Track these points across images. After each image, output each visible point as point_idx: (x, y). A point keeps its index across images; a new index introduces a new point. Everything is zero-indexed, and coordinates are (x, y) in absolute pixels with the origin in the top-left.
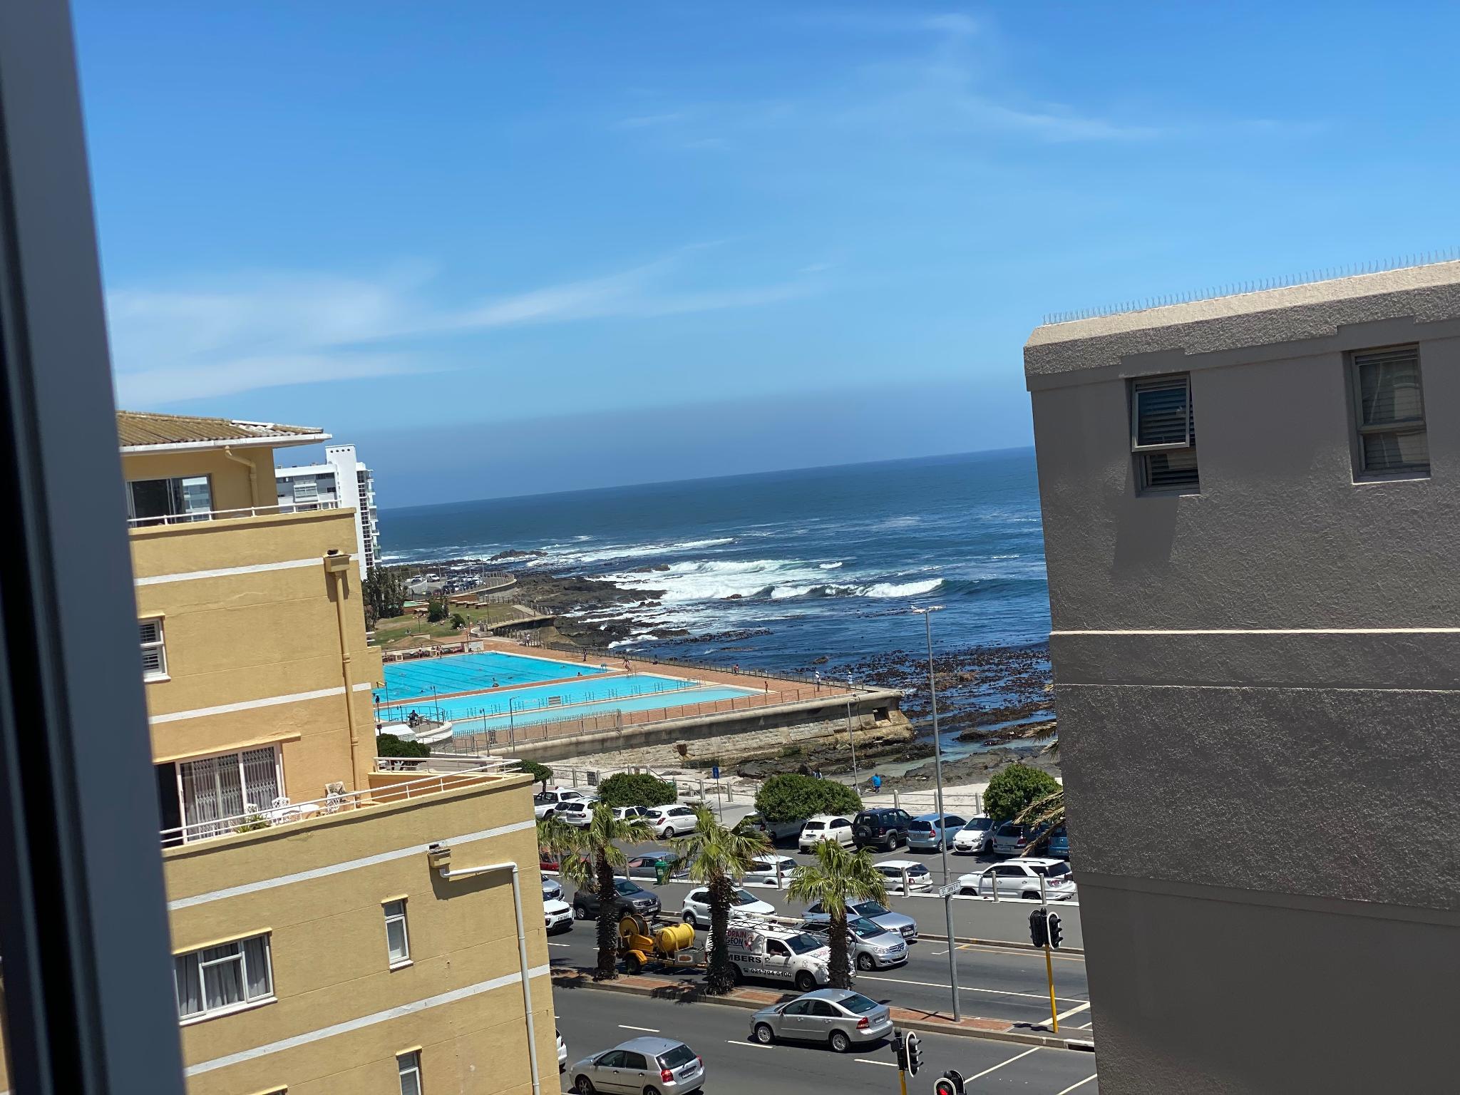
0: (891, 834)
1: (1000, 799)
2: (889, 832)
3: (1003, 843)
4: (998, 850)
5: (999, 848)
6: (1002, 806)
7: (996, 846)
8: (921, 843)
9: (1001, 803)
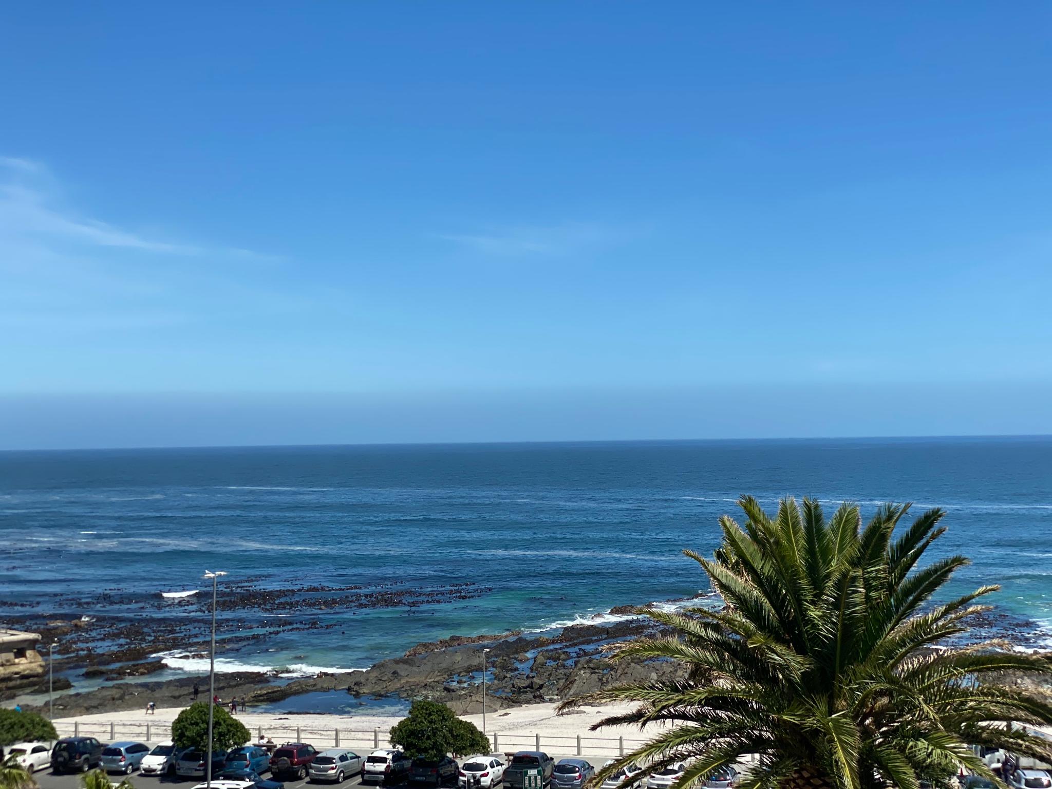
0: (86, 759)
1: (186, 731)
2: (84, 757)
3: (185, 767)
4: (181, 772)
5: (182, 771)
6: (188, 737)
7: (179, 769)
8: (113, 766)
9: (187, 733)
